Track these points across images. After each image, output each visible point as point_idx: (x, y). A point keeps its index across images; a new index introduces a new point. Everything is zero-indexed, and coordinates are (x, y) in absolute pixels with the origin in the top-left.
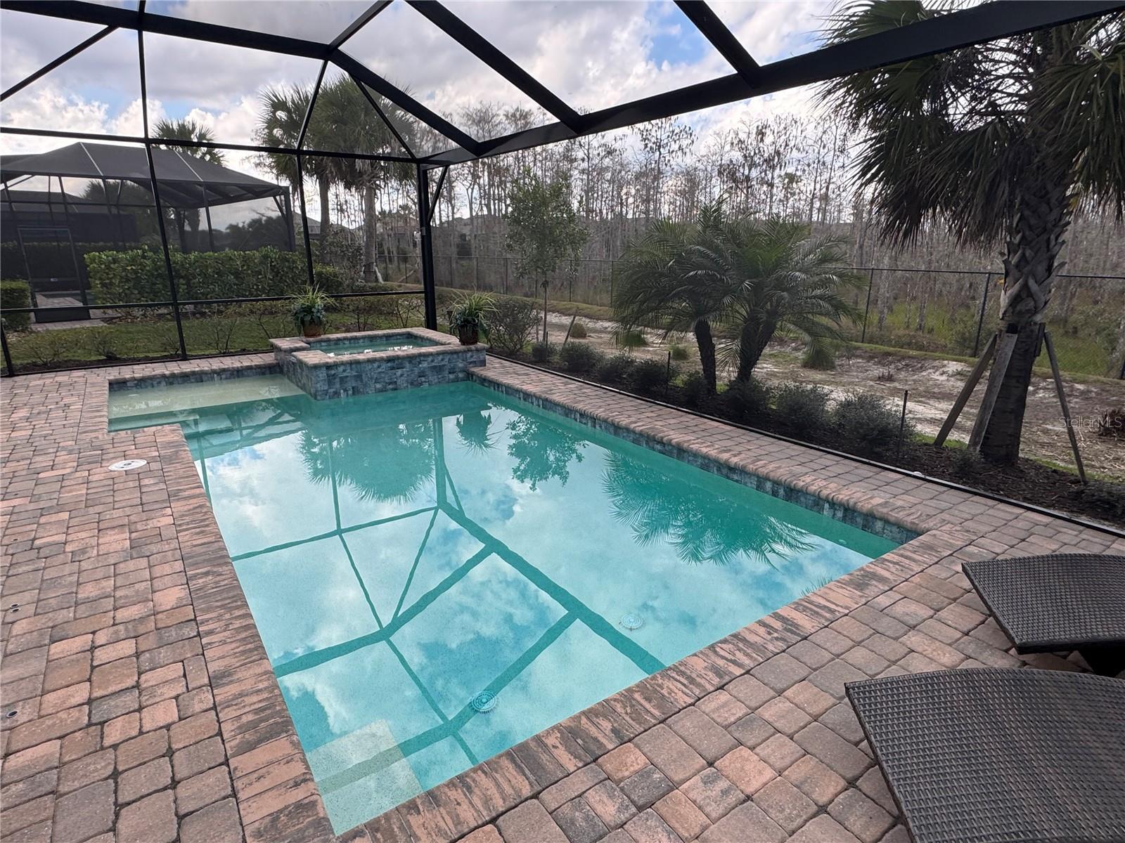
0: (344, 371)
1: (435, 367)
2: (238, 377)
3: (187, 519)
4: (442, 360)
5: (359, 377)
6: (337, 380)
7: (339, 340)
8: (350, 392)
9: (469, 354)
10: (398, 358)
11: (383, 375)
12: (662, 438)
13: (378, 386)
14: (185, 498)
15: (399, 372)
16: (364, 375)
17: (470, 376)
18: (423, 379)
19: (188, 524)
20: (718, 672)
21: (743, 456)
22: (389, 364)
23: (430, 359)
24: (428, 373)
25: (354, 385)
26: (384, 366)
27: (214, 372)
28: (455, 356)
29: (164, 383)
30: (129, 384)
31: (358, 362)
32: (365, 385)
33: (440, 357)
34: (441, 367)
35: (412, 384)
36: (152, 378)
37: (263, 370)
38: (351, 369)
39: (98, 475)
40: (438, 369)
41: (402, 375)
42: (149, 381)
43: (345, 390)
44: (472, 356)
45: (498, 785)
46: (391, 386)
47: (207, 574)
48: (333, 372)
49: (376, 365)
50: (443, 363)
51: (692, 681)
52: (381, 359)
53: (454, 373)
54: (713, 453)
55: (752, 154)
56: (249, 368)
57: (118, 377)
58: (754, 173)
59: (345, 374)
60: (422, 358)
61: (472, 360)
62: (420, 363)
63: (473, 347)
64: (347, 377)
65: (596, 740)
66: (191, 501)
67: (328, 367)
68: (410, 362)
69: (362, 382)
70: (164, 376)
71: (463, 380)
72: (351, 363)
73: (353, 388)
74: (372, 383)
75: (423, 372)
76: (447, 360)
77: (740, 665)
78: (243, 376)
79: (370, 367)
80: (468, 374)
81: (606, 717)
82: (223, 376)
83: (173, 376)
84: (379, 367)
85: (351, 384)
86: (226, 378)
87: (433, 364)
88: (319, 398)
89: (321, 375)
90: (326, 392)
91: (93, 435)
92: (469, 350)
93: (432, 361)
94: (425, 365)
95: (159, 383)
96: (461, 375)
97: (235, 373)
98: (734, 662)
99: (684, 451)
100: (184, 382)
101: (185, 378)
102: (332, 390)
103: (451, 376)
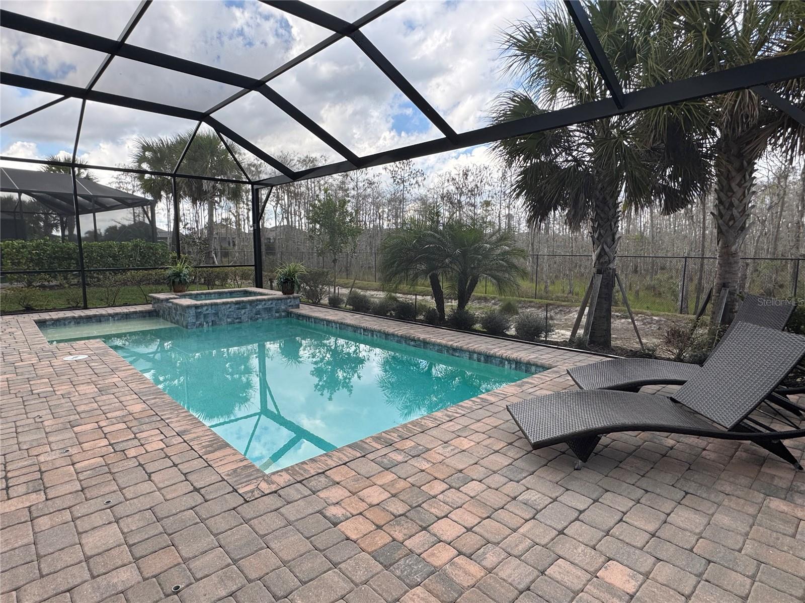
0: (207, 310)
1: (266, 309)
2: (126, 319)
3: (130, 378)
4: (272, 304)
5: (216, 314)
6: (202, 316)
7: (198, 294)
8: (210, 324)
9: (289, 301)
10: (243, 302)
11: (232, 313)
12: (414, 337)
13: (229, 320)
14: (124, 370)
15: (243, 311)
16: (220, 313)
17: (289, 314)
18: (259, 316)
19: (131, 380)
20: (448, 416)
21: (460, 342)
22: (237, 306)
23: (263, 303)
24: (262, 312)
25: (213, 319)
26: (233, 307)
27: (110, 315)
28: (280, 301)
29: (73, 323)
30: (48, 323)
31: (216, 304)
32: (221, 320)
33: (270, 302)
34: (270, 308)
35: (251, 319)
36: (65, 319)
37: (144, 314)
38: (212, 309)
39: (56, 362)
40: (269, 310)
41: (245, 313)
42: (62, 321)
43: (207, 323)
44: (290, 302)
45: (345, 455)
46: (237, 320)
47: (155, 398)
48: (199, 310)
49: (229, 306)
50: (272, 306)
51: (436, 419)
52: (232, 302)
53: (278, 312)
54: (444, 342)
55: (461, 187)
56: (135, 313)
57: (40, 318)
58: (463, 198)
59: (208, 312)
60: (258, 303)
61: (291, 304)
62: (257, 305)
63: (291, 296)
64: (209, 314)
65: (390, 439)
66: (128, 372)
67: (197, 307)
68: (250, 305)
69: (218, 317)
70: (74, 318)
71: (284, 317)
72: (212, 305)
73: (212, 321)
74: (225, 318)
75: (259, 311)
76: (274, 304)
77: (459, 413)
78: (130, 318)
79: (224, 307)
80: (288, 313)
81: (394, 432)
82: (116, 318)
83: (80, 317)
84: (230, 308)
85: (210, 319)
86: (118, 320)
87: (265, 306)
88: (189, 327)
89: (191, 312)
90: (194, 324)
91: (42, 345)
92: (289, 298)
93: (265, 304)
94: (260, 307)
95: (70, 322)
96: (283, 314)
97: (125, 316)
98: (457, 413)
99: (428, 343)
100: (88, 322)
101: (89, 319)
102: (198, 322)
103: (277, 315)
